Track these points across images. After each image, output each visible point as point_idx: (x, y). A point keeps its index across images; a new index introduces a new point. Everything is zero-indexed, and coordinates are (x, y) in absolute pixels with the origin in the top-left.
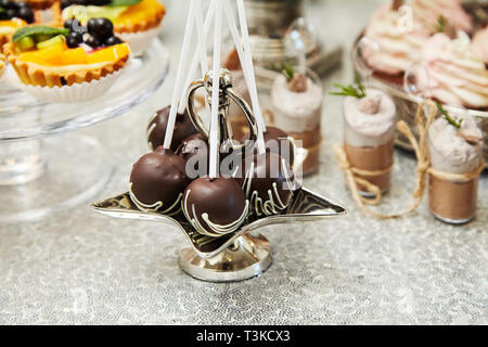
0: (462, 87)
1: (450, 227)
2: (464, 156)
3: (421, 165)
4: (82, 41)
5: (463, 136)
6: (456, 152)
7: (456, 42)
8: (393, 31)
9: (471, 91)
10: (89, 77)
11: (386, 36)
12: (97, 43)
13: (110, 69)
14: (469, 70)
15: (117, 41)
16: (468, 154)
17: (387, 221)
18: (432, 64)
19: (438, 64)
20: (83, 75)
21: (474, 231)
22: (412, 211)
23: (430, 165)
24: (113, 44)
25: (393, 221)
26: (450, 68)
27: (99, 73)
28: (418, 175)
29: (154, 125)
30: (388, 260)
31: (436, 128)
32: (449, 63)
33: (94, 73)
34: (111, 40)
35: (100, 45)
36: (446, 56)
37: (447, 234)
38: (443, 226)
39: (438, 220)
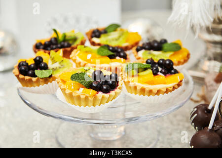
4: (158, 71)
10: (167, 91)
12: (166, 72)
13: (176, 86)
15: (176, 72)
20: (165, 90)
24: (174, 73)
27: (172, 89)
29: (196, 115)
33: (170, 89)
34: (173, 71)
35: (168, 73)
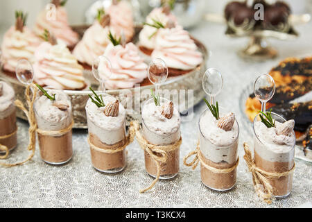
0: (61, 76)
1: (55, 168)
2: (57, 118)
3: (32, 127)
5: (56, 106)
6: (52, 116)
7: (55, 46)
8: (18, 44)
9: (67, 78)
11: (14, 48)
14: (66, 64)
16: (60, 117)
17: (12, 168)
18: (41, 63)
19: (45, 62)
21: (71, 168)
22: (30, 160)
23: (37, 127)
25: (16, 167)
26: (53, 64)
28: (30, 134)
30: (10, 192)
31: (40, 102)
32: (52, 61)
36: (49, 56)
37: (51, 172)
38: (50, 168)
39: (47, 163)
